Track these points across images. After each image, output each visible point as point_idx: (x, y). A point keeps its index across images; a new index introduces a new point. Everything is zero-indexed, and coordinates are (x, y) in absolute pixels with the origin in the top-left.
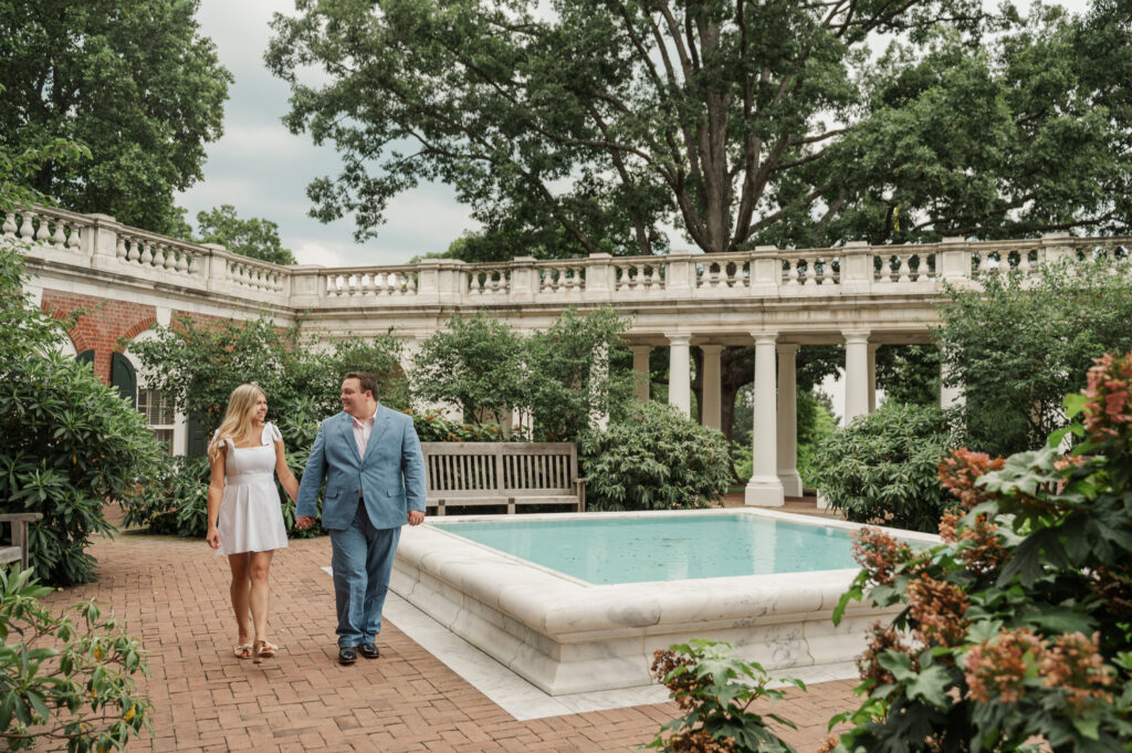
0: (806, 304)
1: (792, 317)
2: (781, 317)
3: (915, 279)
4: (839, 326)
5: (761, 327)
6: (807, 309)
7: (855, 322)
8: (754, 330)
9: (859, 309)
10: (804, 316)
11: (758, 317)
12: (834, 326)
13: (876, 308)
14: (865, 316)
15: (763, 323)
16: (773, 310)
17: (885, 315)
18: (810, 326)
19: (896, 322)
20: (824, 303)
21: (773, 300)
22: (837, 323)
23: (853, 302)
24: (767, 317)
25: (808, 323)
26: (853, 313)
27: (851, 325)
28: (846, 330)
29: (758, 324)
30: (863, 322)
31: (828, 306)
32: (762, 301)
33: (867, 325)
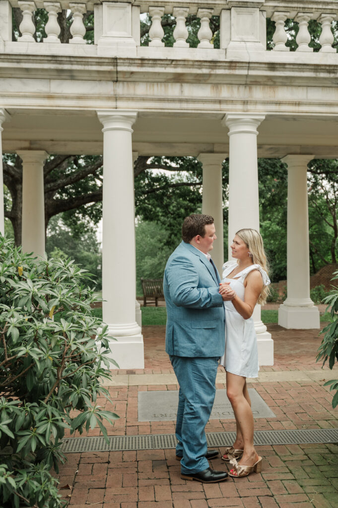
0: (179, 70)
1: (158, 91)
2: (141, 90)
3: (317, 48)
4: (224, 106)
5: (112, 104)
6: (178, 79)
7: (245, 103)
8: (101, 107)
9: (251, 83)
10: (174, 91)
11: (108, 88)
12: (217, 106)
13: (271, 83)
14: (258, 93)
15: (116, 98)
16: (130, 78)
17: (283, 94)
18: (184, 105)
19: (298, 104)
20: (205, 71)
21: (131, 61)
22: (220, 102)
23: (244, 72)
24: (121, 89)
25: (180, 101)
26: (242, 88)
27: (240, 107)
28: (232, 112)
29: (109, 98)
30: (256, 103)
31: (210, 75)
32: (115, 61)
33: (260, 107)
